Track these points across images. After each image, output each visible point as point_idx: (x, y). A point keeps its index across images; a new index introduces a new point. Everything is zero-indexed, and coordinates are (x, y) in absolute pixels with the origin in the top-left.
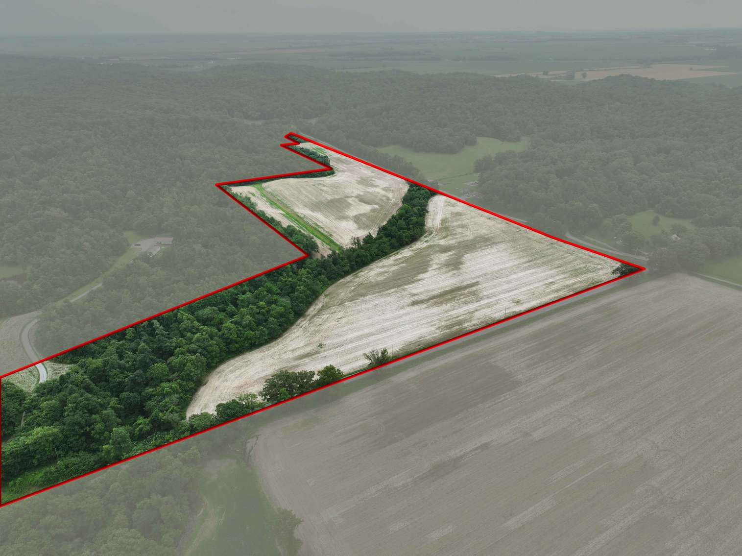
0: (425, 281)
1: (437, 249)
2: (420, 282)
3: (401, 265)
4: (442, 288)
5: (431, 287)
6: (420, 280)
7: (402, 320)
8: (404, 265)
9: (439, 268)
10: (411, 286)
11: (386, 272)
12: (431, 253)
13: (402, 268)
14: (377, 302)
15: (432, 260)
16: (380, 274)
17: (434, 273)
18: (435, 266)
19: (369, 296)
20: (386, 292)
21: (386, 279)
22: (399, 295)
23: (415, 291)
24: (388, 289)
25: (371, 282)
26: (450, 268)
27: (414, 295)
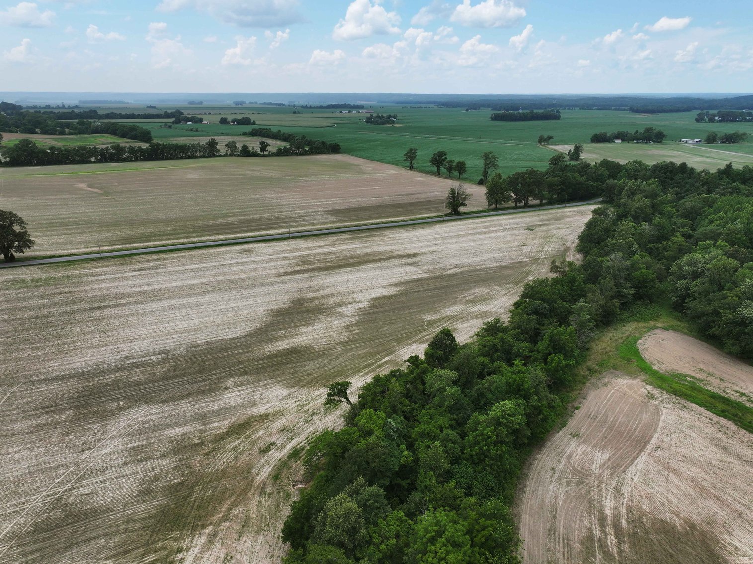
0: (385, 282)
1: (310, 366)
2: (396, 280)
3: (434, 317)
4: (358, 271)
5: (378, 273)
6: (396, 285)
7: (434, 242)
8: (428, 317)
9: (341, 305)
10: (415, 277)
11: (473, 302)
12: (339, 349)
13: (434, 310)
14: (474, 259)
15: (348, 327)
16: (483, 299)
17: (360, 297)
18: (349, 310)
19: (491, 266)
20: (462, 269)
21: (469, 289)
22: (439, 266)
23: (409, 269)
24: (461, 273)
25: (500, 285)
26: (315, 302)
27: (411, 264)
